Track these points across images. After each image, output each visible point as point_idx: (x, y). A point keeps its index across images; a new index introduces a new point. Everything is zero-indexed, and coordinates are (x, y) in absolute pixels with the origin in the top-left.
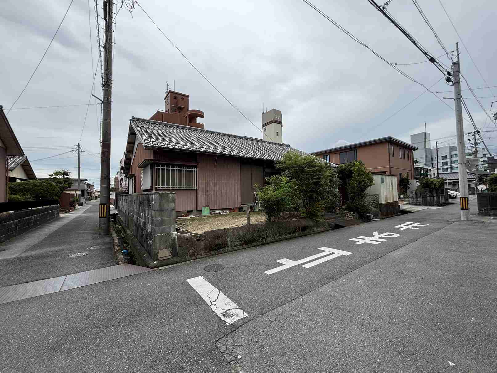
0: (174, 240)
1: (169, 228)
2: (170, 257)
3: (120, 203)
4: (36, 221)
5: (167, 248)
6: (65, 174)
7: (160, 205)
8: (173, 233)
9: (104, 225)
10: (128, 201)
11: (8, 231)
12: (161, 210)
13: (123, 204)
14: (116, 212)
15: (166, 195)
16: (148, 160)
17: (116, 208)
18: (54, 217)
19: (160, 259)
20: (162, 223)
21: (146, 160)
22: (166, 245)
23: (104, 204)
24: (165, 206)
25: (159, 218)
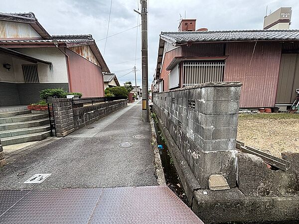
0: (233, 162)
1: (227, 144)
2: (226, 188)
3: (154, 99)
4: (116, 108)
5: (221, 172)
6: (130, 83)
7: (215, 105)
8: (231, 151)
9: (145, 115)
10: (160, 98)
11: (100, 114)
12: (217, 114)
13: (156, 99)
14: (152, 104)
15: (226, 88)
16: (178, 57)
17: (152, 102)
18: (125, 106)
19: (212, 189)
20: (216, 135)
21: (176, 58)
22: (220, 167)
23: (145, 100)
24: (223, 107)
25: (212, 127)
